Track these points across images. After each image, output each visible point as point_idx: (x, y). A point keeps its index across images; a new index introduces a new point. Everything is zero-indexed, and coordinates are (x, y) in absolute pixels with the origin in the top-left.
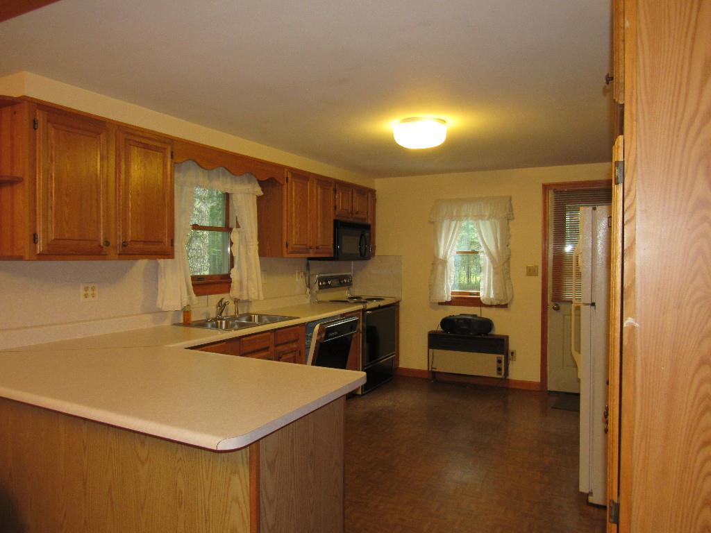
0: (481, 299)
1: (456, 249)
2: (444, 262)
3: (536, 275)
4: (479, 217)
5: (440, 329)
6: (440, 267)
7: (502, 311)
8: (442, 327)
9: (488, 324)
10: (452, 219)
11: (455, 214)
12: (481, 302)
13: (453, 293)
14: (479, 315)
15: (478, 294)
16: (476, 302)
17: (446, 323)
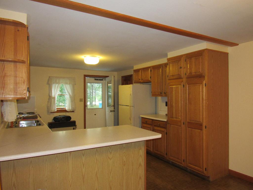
0: (67, 110)
1: (58, 94)
2: (54, 98)
3: (82, 101)
4: (66, 83)
5: (53, 121)
6: (53, 100)
7: (72, 113)
8: (54, 120)
9: (69, 118)
10: (57, 83)
11: (57, 82)
12: (67, 111)
13: (57, 109)
14: (65, 115)
15: (65, 108)
16: (65, 111)
17: (55, 119)
